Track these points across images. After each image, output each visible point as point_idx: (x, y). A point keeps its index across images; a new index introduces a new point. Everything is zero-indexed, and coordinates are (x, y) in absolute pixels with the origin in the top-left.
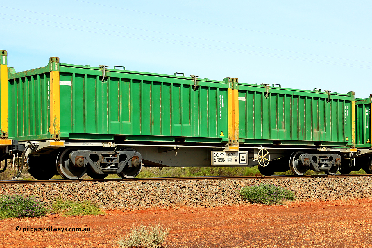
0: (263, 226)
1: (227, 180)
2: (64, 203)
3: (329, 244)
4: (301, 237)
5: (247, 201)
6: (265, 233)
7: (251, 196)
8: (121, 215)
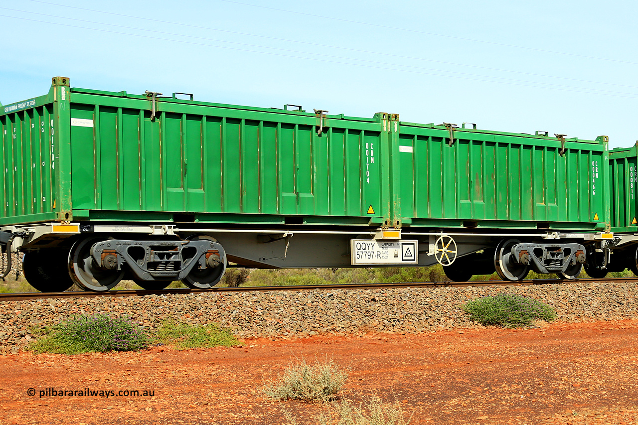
0: (503, 363)
1: (442, 288)
2: (177, 327)
3: (612, 392)
4: (565, 380)
5: (476, 322)
6: (506, 375)
7: (482, 314)
8: (269, 347)
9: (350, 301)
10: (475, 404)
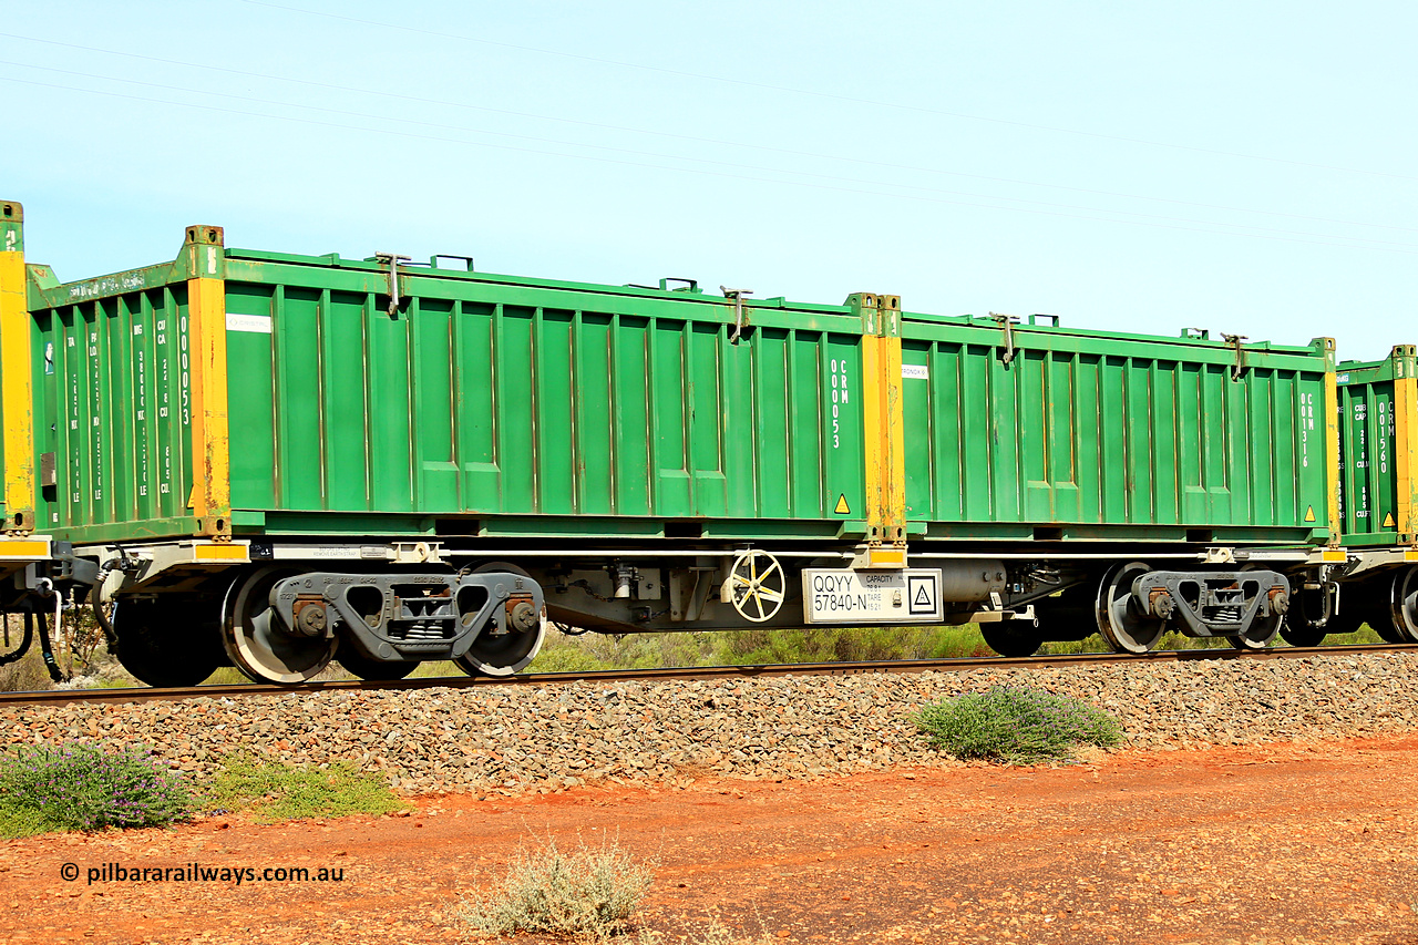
0: (1003, 844)
1: (866, 675)
2: (259, 772)
3: (1249, 905)
4: (1144, 881)
5: (943, 753)
6: (1011, 870)
7: (957, 734)
8: (472, 814)
9: (656, 708)
10: (942, 937)
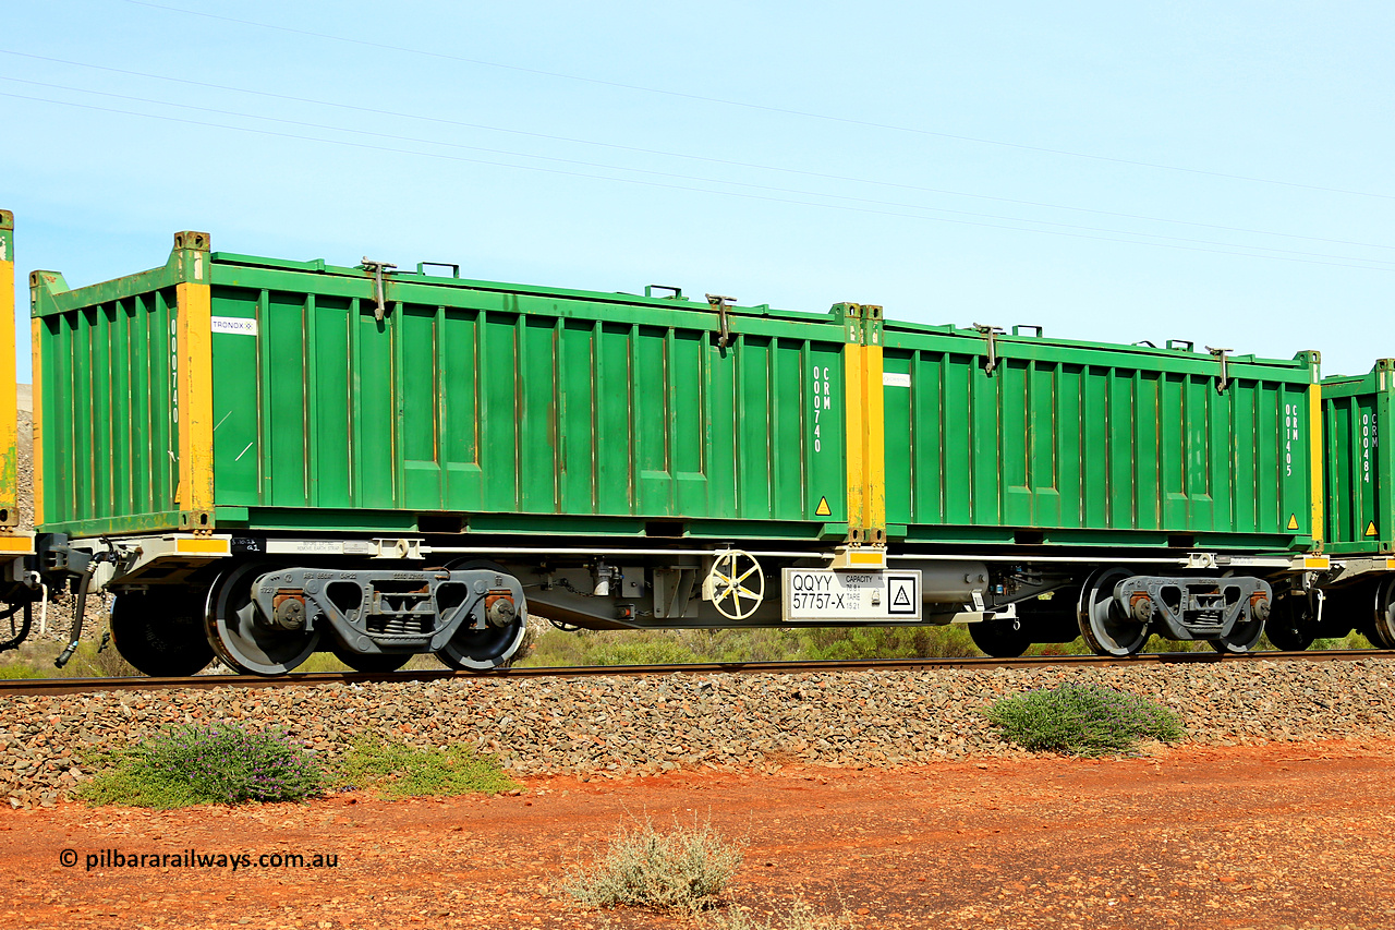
0: (1070, 832)
1: (942, 671)
2: (385, 752)
3: (1303, 893)
4: (1203, 869)
5: (1014, 745)
6: (1077, 856)
7: (1027, 727)
8: (577, 794)
9: (747, 699)
10: (1011, 918)
